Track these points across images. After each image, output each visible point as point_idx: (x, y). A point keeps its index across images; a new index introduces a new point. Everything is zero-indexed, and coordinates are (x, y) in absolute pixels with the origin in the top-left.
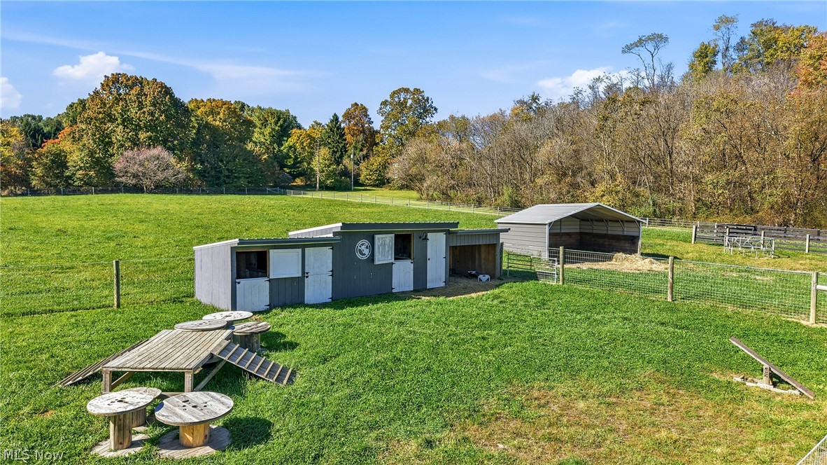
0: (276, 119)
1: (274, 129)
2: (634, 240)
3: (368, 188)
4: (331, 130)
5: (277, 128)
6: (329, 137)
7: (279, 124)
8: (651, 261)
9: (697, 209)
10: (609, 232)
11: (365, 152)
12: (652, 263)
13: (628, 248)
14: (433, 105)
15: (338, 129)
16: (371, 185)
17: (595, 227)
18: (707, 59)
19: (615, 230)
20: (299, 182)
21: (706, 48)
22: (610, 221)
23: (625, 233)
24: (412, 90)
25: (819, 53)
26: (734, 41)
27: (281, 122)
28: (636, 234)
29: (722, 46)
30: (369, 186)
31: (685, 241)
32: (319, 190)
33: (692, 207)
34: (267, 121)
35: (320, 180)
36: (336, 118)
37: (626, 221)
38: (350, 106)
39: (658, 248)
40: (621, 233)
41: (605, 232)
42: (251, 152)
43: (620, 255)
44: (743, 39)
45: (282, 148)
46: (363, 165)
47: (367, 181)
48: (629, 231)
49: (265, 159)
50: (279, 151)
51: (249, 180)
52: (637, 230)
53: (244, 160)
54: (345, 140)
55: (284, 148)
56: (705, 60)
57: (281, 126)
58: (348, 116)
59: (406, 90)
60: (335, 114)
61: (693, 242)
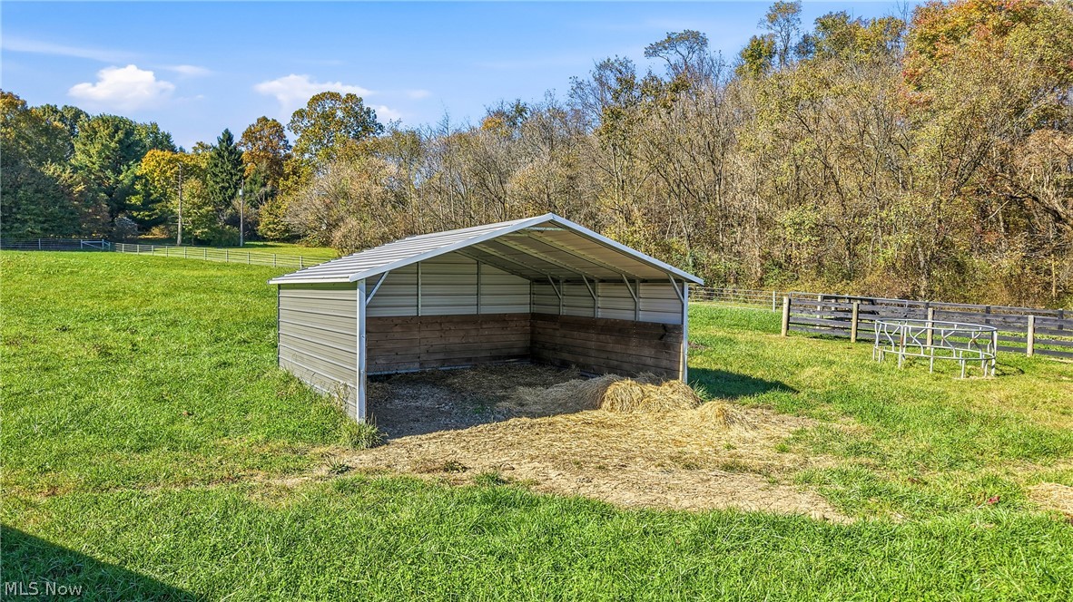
0: (111, 129)
1: (107, 147)
2: (665, 336)
3: (269, 243)
4: (219, 154)
5: (113, 145)
6: (216, 166)
7: (116, 139)
8: (723, 412)
9: (765, 271)
10: (600, 314)
11: (268, 188)
12: (728, 420)
13: (650, 361)
14: (378, 121)
15: (231, 153)
16: (278, 239)
17: (565, 300)
18: (761, 60)
19: (612, 306)
20: (157, 232)
21: (759, 44)
22: (602, 281)
23: (642, 317)
24: (344, 96)
25: (933, 32)
26: (795, 40)
27: (120, 135)
28: (670, 319)
29: (779, 45)
30: (272, 240)
31: (765, 330)
32: (180, 245)
33: (757, 269)
34: (96, 133)
35: (183, 229)
36: (228, 137)
37: (644, 281)
38: (255, 122)
39: (723, 351)
40: (629, 316)
41: (587, 313)
42: (53, 180)
43: (623, 388)
44: (806, 38)
45: (121, 177)
46: (264, 208)
47: (269, 233)
48: (651, 308)
49: (81, 192)
50: (117, 182)
51: (46, 225)
52: (675, 305)
53: (37, 191)
54: (243, 171)
55: (125, 177)
56: (758, 62)
57: (120, 142)
58: (250, 135)
59: (334, 96)
60: (227, 131)
61: (784, 331)
